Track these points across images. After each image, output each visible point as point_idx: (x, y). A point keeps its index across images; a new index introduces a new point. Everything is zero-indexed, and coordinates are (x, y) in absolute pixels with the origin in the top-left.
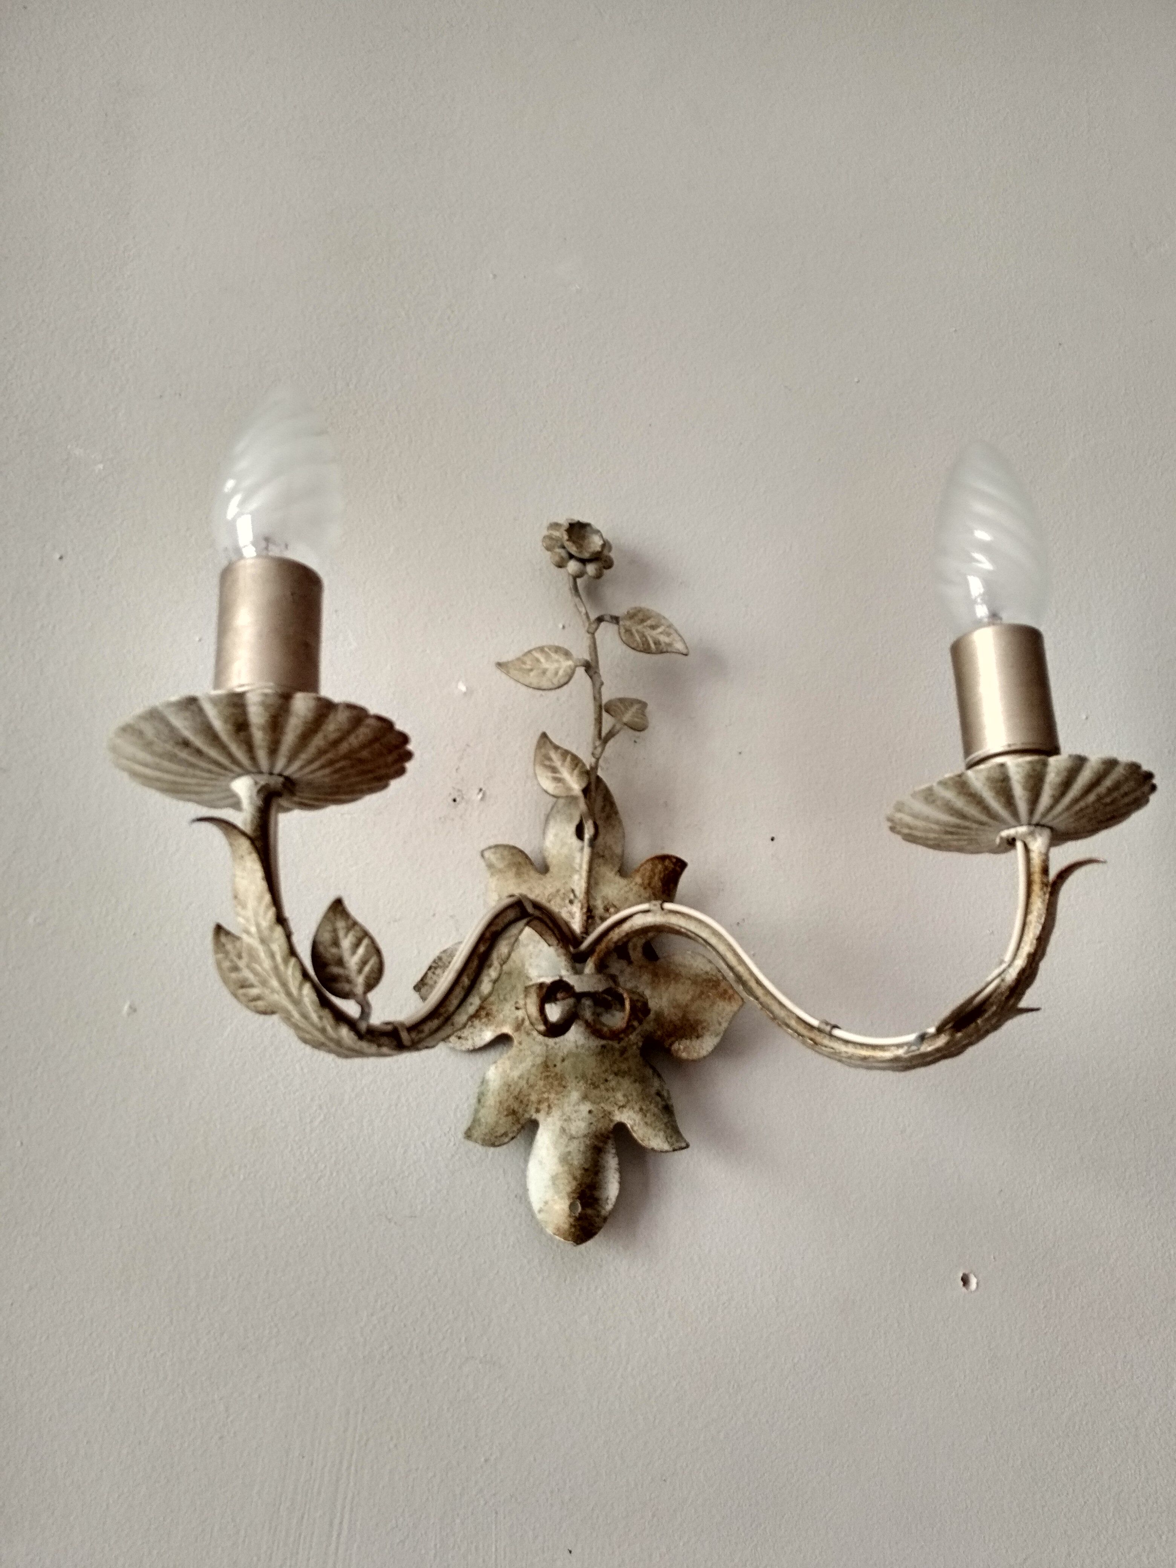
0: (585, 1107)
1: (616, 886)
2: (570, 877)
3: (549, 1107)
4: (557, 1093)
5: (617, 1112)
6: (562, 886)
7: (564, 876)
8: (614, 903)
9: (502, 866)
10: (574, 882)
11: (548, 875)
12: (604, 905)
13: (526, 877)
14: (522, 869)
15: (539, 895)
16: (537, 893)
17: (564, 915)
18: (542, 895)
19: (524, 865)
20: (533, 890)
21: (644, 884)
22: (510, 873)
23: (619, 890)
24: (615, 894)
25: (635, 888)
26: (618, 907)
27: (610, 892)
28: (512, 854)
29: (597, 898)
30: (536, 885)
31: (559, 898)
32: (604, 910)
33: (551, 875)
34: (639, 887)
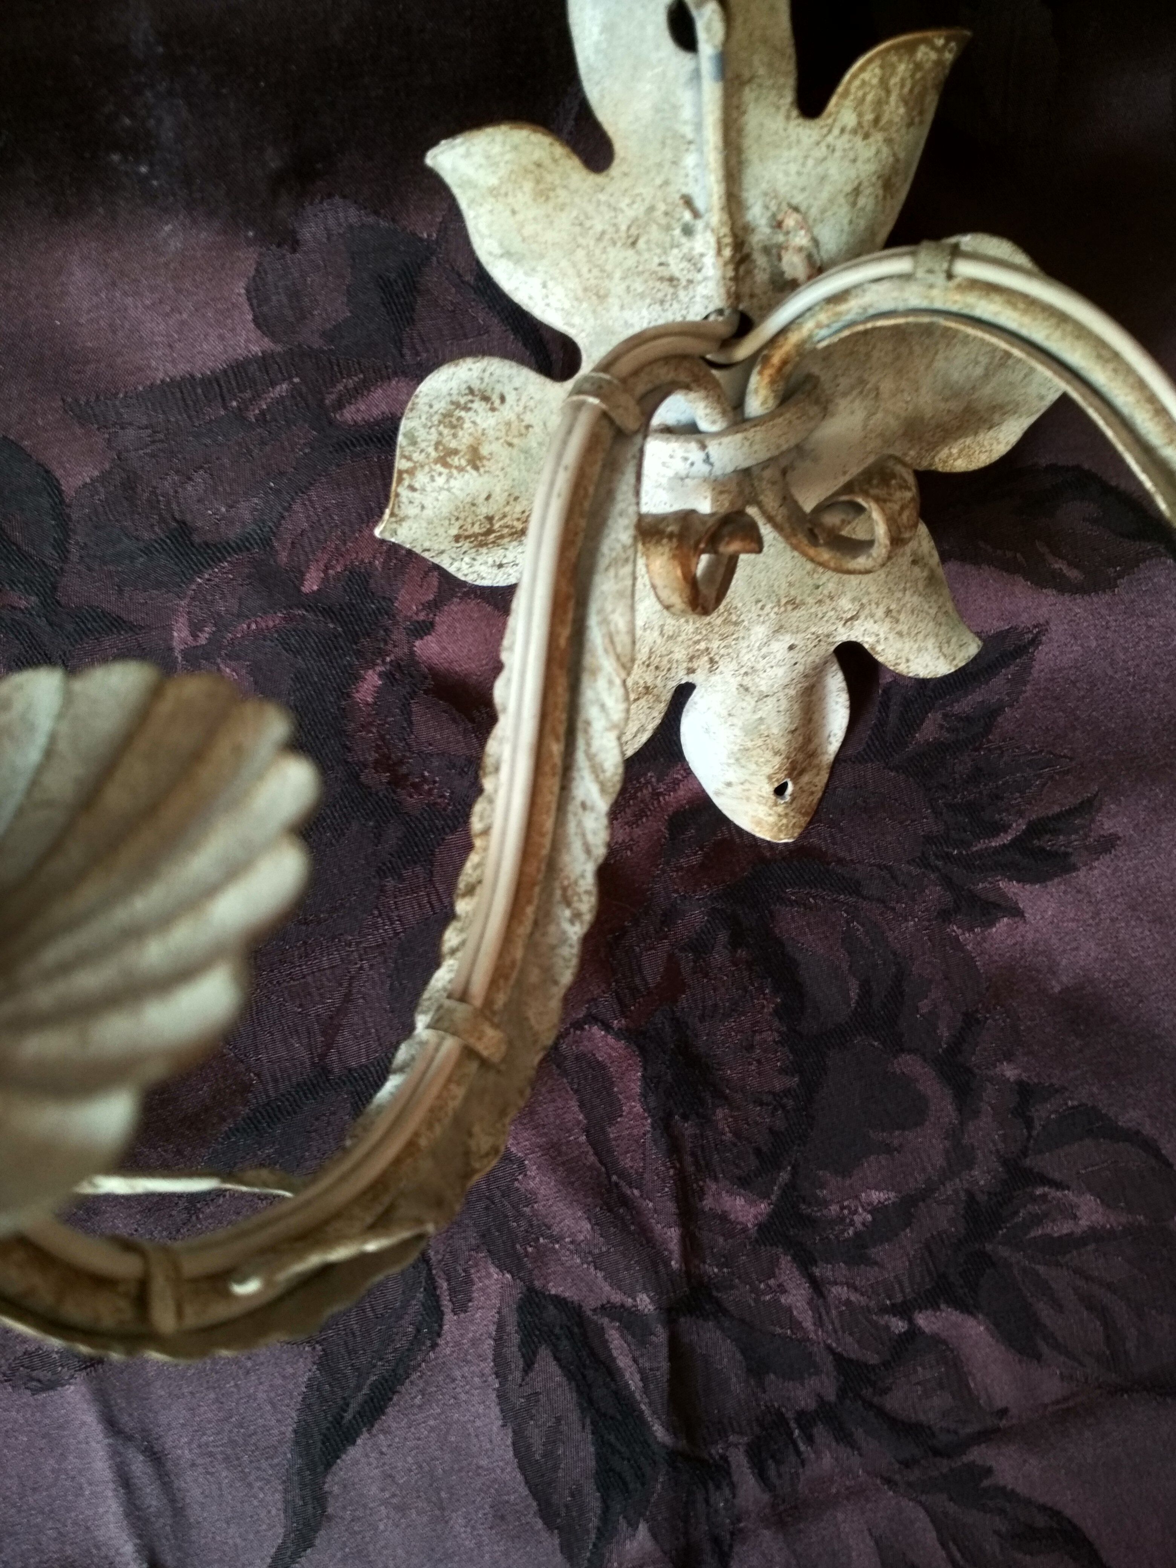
0: (781, 644)
1: (794, 152)
2: (675, 163)
3: (712, 661)
4: (723, 638)
5: (841, 628)
6: (659, 194)
7: (660, 165)
8: (794, 202)
9: (493, 181)
10: (687, 176)
11: (616, 169)
12: (769, 214)
13: (562, 193)
14: (549, 178)
15: (603, 233)
16: (599, 228)
17: (676, 267)
18: (611, 230)
19: (552, 166)
20: (588, 224)
21: (862, 127)
22: (520, 195)
23: (801, 161)
24: (793, 178)
25: (842, 143)
26: (803, 208)
27: (780, 176)
28: (515, 148)
29: (751, 201)
30: (590, 209)
31: (654, 228)
32: (772, 227)
33: (625, 168)
34: (851, 137)
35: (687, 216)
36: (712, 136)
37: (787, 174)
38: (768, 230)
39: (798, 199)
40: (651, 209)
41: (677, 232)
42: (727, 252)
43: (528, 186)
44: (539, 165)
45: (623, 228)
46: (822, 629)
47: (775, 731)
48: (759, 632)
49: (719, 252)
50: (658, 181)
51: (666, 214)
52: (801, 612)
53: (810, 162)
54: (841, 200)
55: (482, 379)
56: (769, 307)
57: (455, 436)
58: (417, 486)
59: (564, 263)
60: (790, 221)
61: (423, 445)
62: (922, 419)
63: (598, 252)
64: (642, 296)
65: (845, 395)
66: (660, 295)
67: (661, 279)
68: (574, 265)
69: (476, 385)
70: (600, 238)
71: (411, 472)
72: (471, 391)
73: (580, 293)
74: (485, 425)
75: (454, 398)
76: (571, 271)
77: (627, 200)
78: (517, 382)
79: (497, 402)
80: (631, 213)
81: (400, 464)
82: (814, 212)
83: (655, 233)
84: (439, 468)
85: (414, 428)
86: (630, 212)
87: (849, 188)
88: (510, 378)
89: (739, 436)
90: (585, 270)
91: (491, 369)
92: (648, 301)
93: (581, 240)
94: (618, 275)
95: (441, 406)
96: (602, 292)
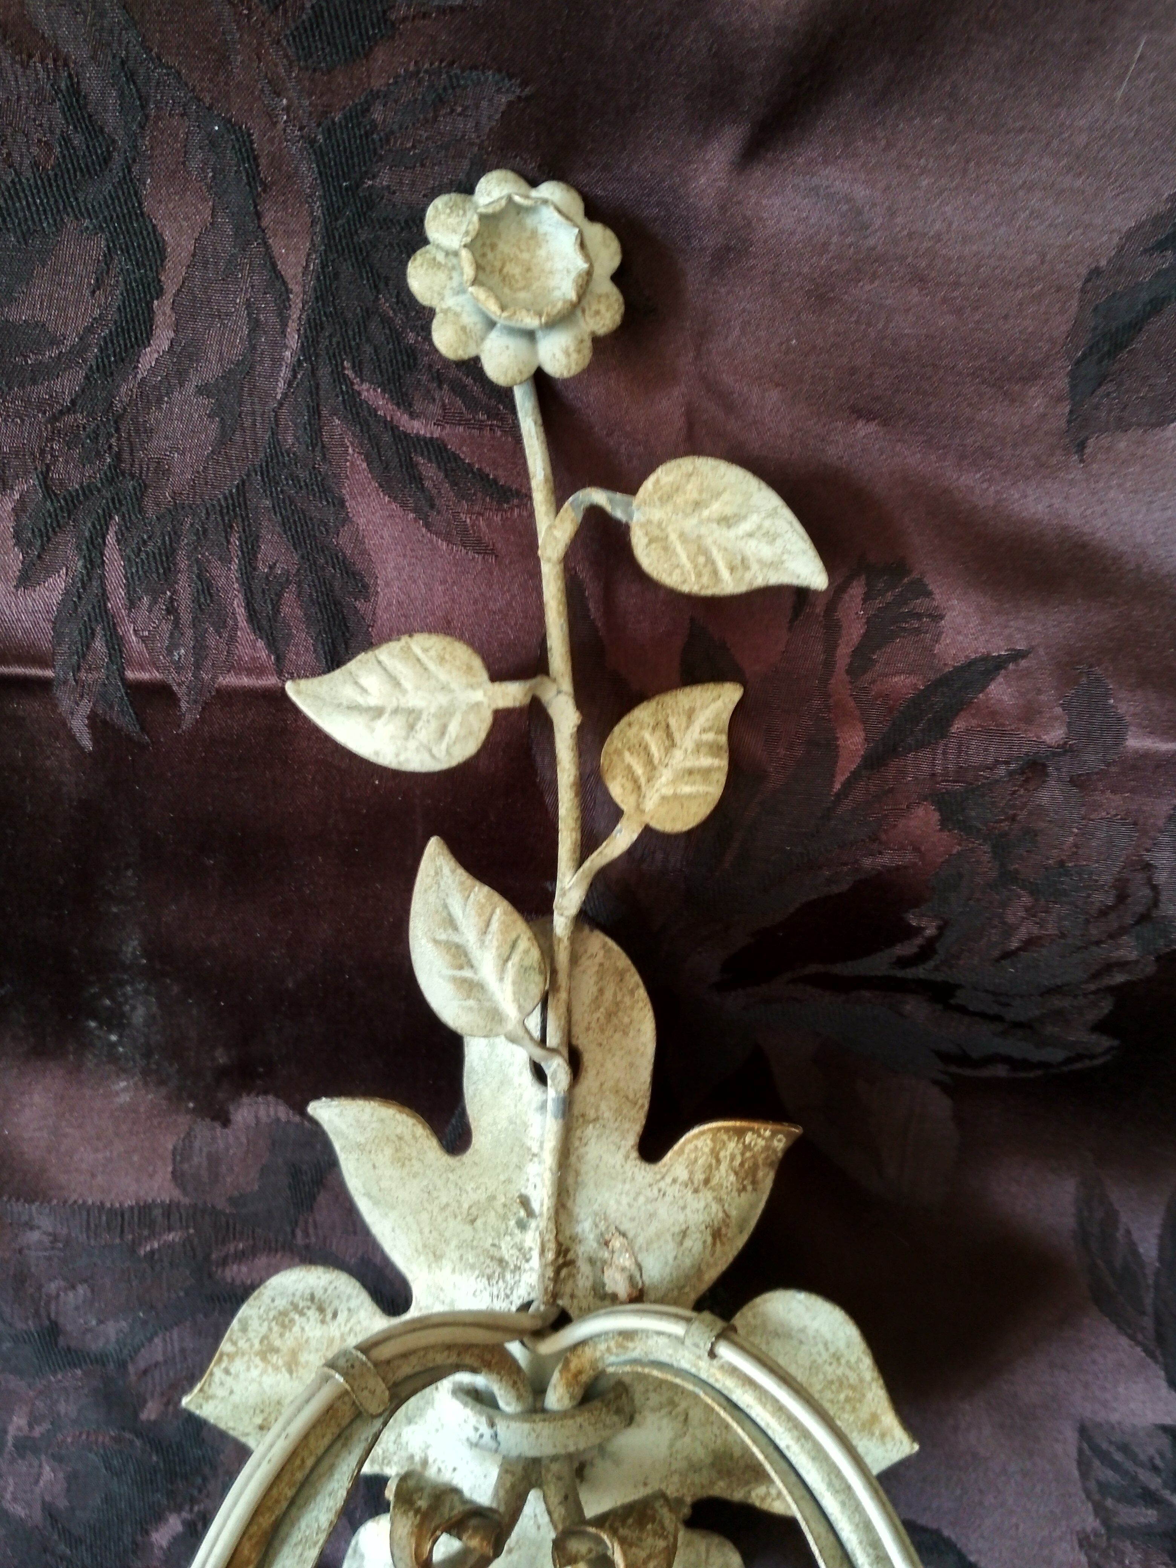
2: (519, 1167)
6: (501, 1187)
7: (506, 1166)
8: (622, 1228)
9: (361, 1139)
10: (528, 1180)
11: (468, 1156)
12: (598, 1231)
13: (417, 1166)
14: (407, 1150)
15: (447, 1205)
16: (444, 1200)
17: (507, 1251)
18: (454, 1205)
19: (412, 1142)
20: (435, 1194)
21: (692, 1183)
22: (380, 1156)
23: (632, 1195)
24: (624, 1207)
25: (673, 1191)
26: (630, 1235)
27: (612, 1203)
28: (382, 1120)
29: (582, 1216)
30: (440, 1183)
31: (493, 1213)
32: (599, 1242)
33: (476, 1159)
34: (683, 1188)
35: (522, 1213)
36: (549, 1159)
37: (619, 1202)
38: (595, 1245)
39: (625, 1226)
40: (492, 1198)
41: (512, 1223)
42: (550, 1256)
43: (389, 1151)
44: (400, 1138)
45: (466, 1206)
49: (542, 1252)
50: (502, 1178)
51: (505, 1205)
53: (641, 1199)
54: (669, 1237)
55: (326, 1290)
56: (587, 1312)
57: (282, 1335)
58: (232, 1370)
59: (410, 1219)
60: (617, 1243)
61: (251, 1334)
62: (731, 1457)
63: (440, 1219)
64: (473, 1267)
65: (653, 1410)
66: (489, 1271)
67: (492, 1258)
68: (418, 1223)
69: (319, 1294)
70: (444, 1208)
71: (231, 1357)
72: (312, 1298)
73: (420, 1246)
74: (311, 1334)
75: (296, 1300)
76: (414, 1227)
77: (472, 1185)
78: (353, 1304)
79: (329, 1316)
80: (474, 1196)
81: (225, 1346)
82: (640, 1241)
83: (492, 1218)
84: (257, 1360)
85: (251, 1317)
86: (472, 1196)
87: (676, 1229)
88: (349, 1298)
89: (526, 1426)
90: (426, 1230)
91: (337, 1283)
92: (477, 1272)
93: (426, 1205)
94: (454, 1243)
95: (282, 1303)
96: (438, 1253)
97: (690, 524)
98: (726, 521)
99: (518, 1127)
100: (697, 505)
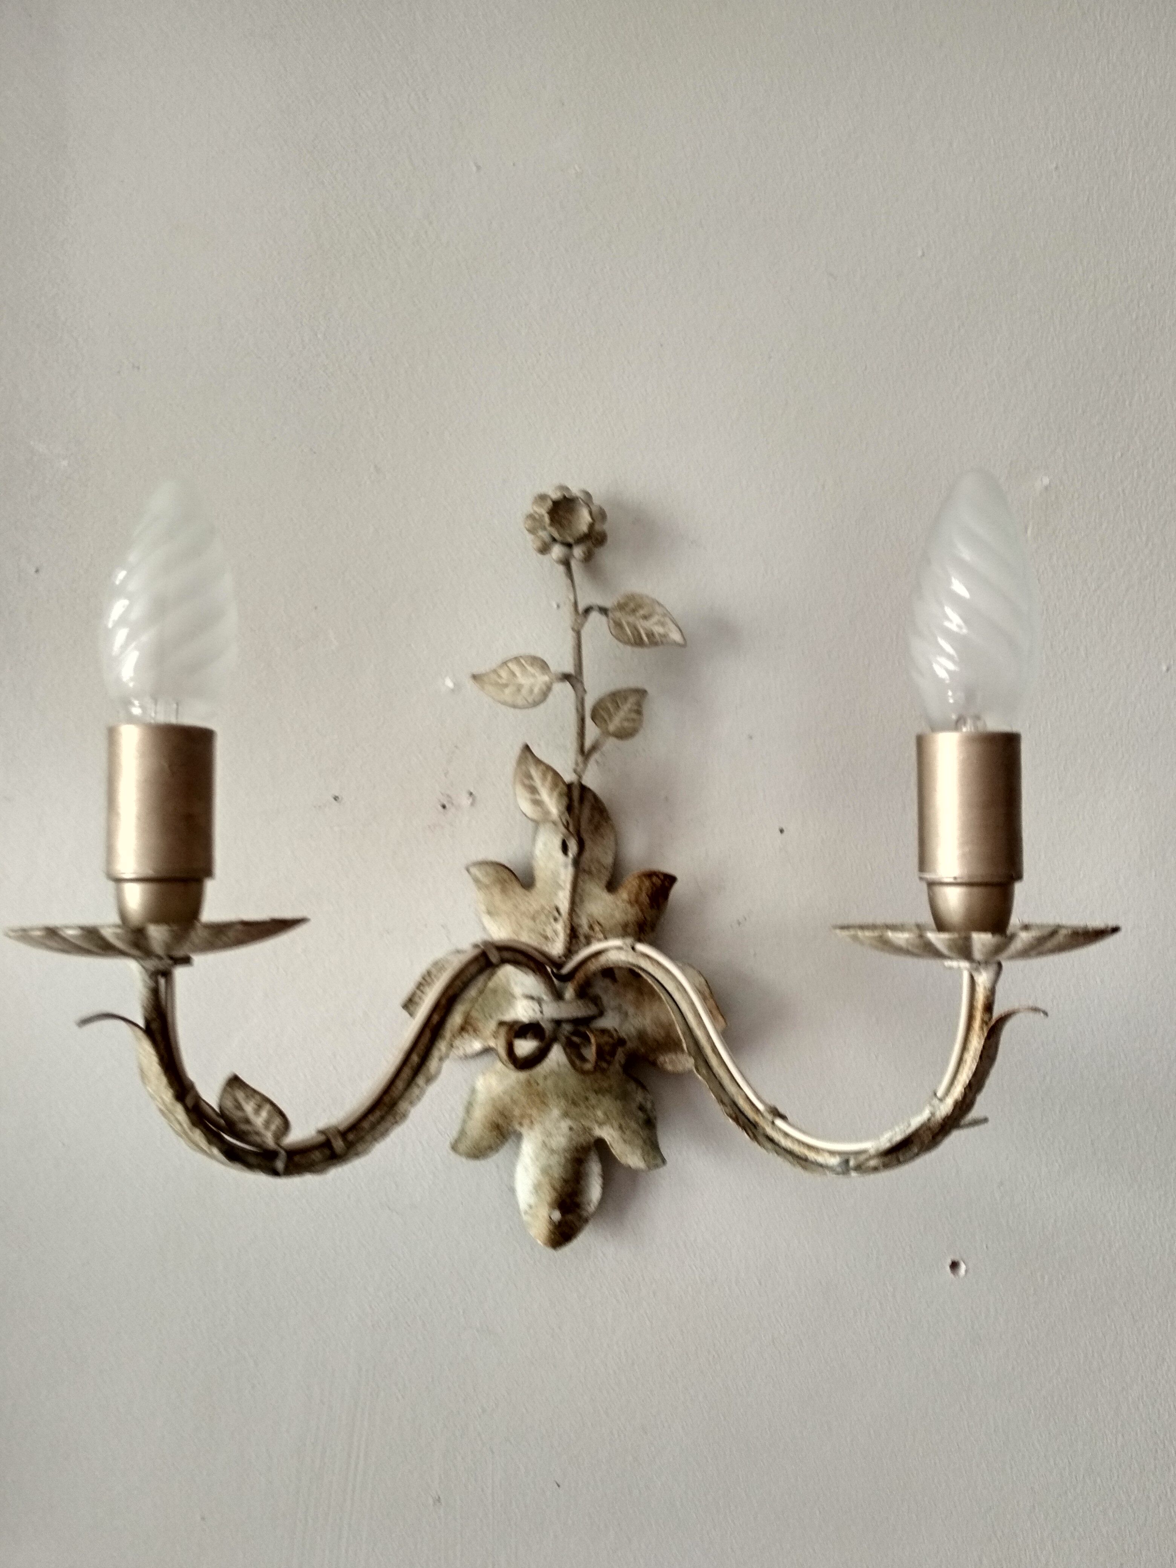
0: (565, 1125)
1: (602, 901)
2: (555, 894)
3: (532, 1121)
4: (539, 1109)
5: (597, 1127)
6: (547, 903)
7: (549, 893)
8: (600, 921)
9: (487, 882)
10: (559, 898)
11: (534, 891)
12: (587, 921)
13: (511, 893)
14: (507, 886)
15: (524, 912)
16: (522, 909)
17: (549, 933)
18: (527, 912)
19: (510, 883)
20: (518, 907)
21: (630, 902)
22: (495, 889)
23: (604, 906)
24: (600, 912)
25: (622, 906)
26: (603, 925)
27: (595, 910)
28: (497, 872)
29: (582, 915)
30: (521, 902)
31: (543, 915)
32: (589, 929)
33: (537, 891)
34: (626, 904)
35: (556, 914)
36: (568, 886)
37: (598, 910)
38: (587, 929)
39: (602, 921)
40: (543, 908)
41: (552, 917)
42: (568, 933)
43: (499, 887)
44: (505, 880)
45: (532, 912)
46: (587, 1123)
47: (556, 1176)
48: (556, 1112)
49: (564, 932)
50: (548, 899)
51: (549, 911)
52: (577, 1110)
53: (609, 909)
54: (620, 927)
59: (507, 920)
60: (597, 928)
63: (520, 918)
67: (542, 936)
68: (510, 921)
73: (511, 933)
76: (509, 923)
77: (535, 903)
82: (607, 928)
83: (543, 917)
86: (535, 907)
87: (623, 923)
89: (557, 1005)
90: (514, 924)
93: (514, 912)
94: (526, 929)
96: (519, 935)
97: (631, 619)
98: (645, 617)
99: (555, 875)
100: (634, 611)
